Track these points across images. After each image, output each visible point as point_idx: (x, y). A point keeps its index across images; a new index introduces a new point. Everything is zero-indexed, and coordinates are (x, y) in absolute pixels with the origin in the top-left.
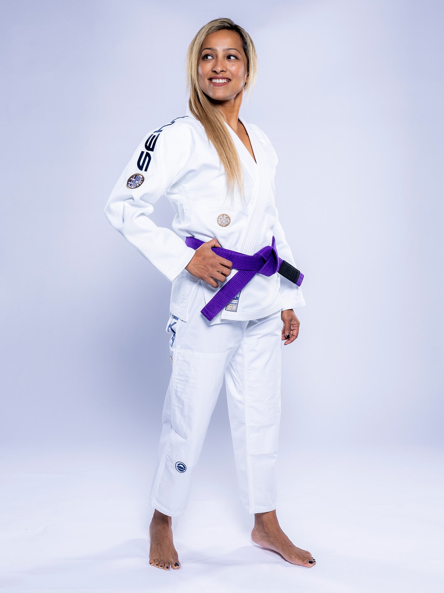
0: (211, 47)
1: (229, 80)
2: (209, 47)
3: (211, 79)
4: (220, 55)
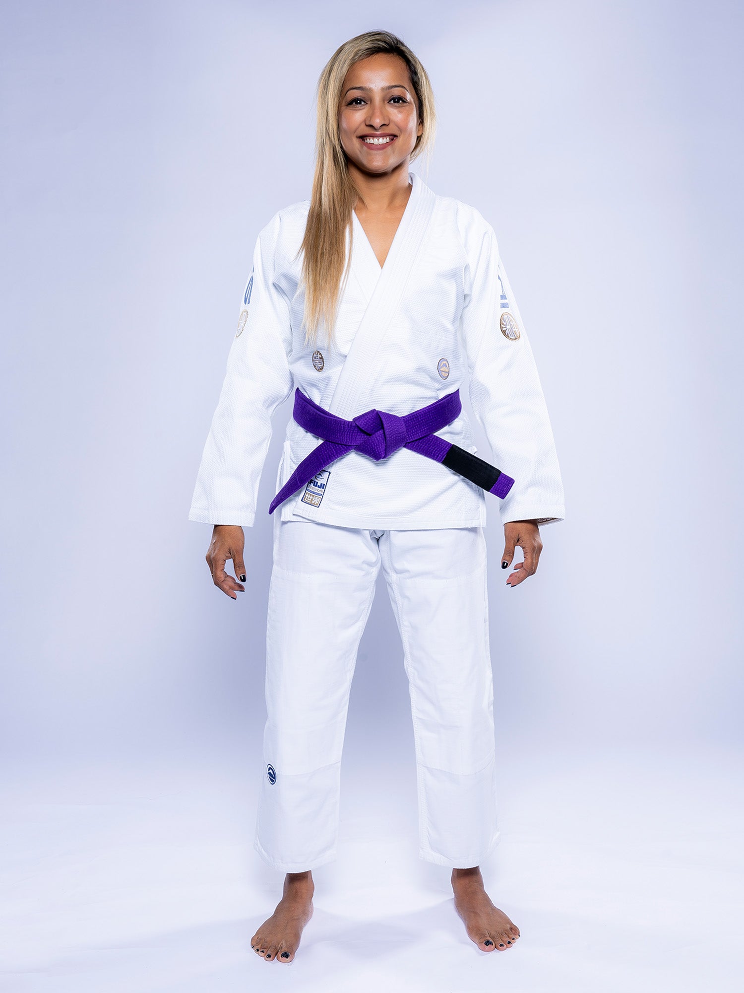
3: (363, 138)
4: (377, 98)
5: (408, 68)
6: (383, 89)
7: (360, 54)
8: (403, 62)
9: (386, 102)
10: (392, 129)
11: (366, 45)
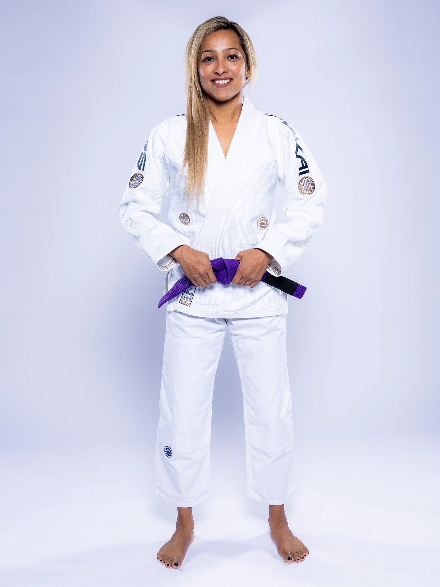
0: (210, 49)
1: (231, 79)
2: (209, 49)
3: (213, 81)
4: (221, 56)
5: (239, 37)
6: (223, 51)
7: (209, 31)
8: (235, 33)
9: (226, 58)
10: (229, 75)
11: (213, 25)
